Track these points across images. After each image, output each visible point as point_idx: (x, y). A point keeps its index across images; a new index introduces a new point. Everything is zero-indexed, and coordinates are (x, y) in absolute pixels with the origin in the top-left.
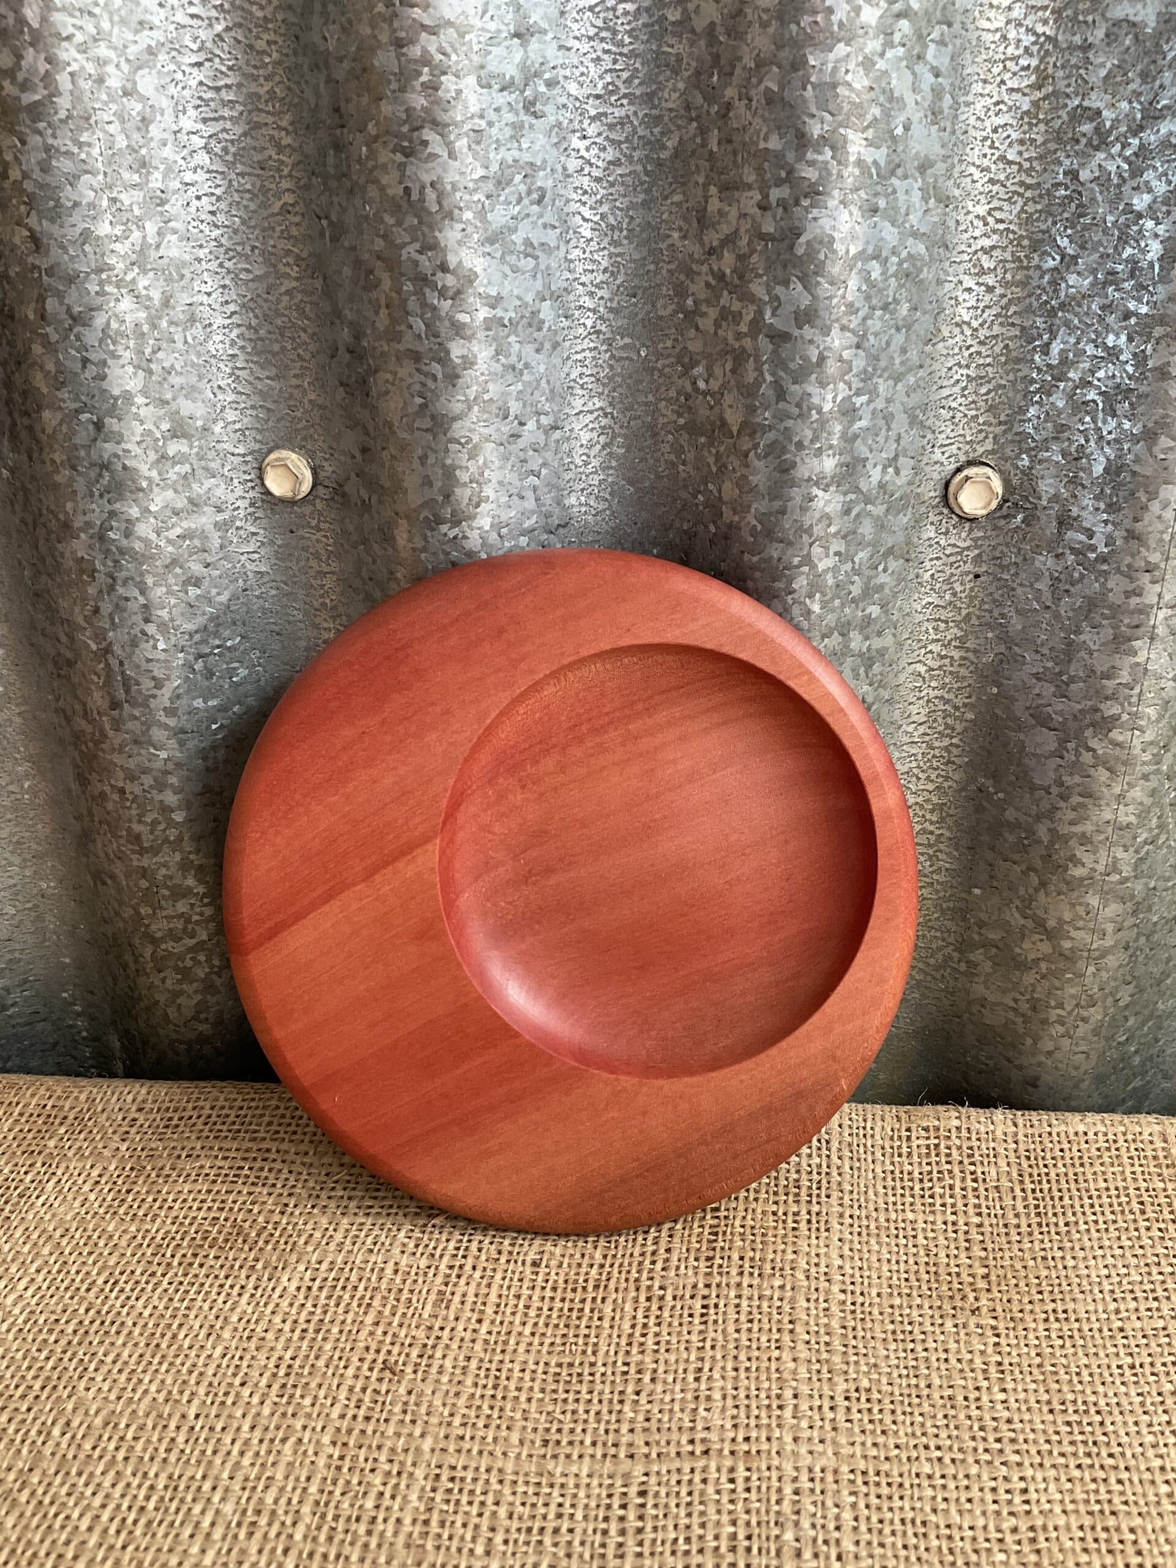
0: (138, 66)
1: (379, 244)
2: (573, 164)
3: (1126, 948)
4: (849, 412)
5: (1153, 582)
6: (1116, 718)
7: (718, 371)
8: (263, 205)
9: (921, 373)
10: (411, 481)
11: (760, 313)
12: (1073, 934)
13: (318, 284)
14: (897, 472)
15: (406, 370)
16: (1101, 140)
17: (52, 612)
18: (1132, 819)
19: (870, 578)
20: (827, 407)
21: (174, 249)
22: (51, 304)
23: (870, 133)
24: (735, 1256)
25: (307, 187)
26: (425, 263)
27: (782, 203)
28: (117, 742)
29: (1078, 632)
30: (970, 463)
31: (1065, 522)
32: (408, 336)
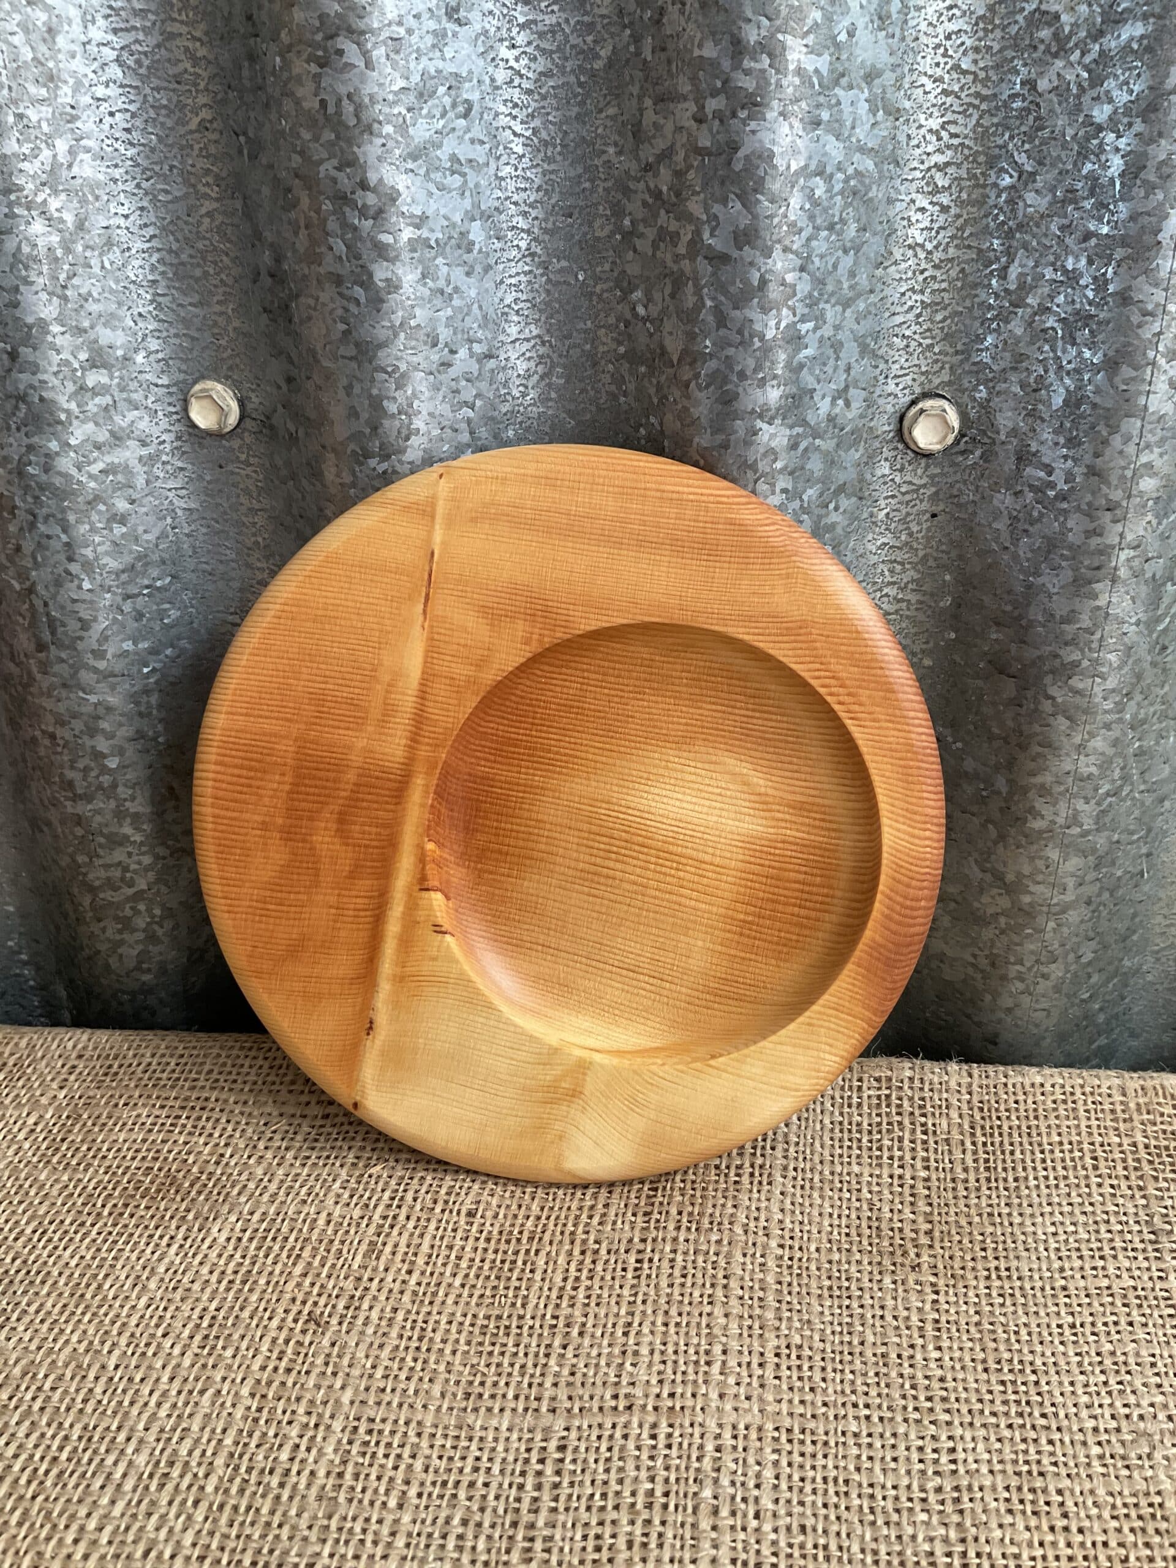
1: (296, 160)
2: (501, 76)
3: (1088, 903)
4: (795, 340)
5: (1115, 521)
6: (1076, 664)
7: (657, 296)
8: (182, 122)
9: (873, 298)
10: (337, 412)
11: (698, 233)
12: (1032, 888)
13: (238, 204)
14: (848, 404)
15: (327, 294)
16: (1060, 47)
18: (1093, 769)
19: (820, 517)
20: (770, 334)
21: (87, 169)
23: (810, 40)
24: (674, 1211)
25: (224, 102)
26: (344, 181)
27: (719, 115)
28: (45, 686)
29: (1037, 574)
30: (926, 395)
31: (1024, 457)
32: (329, 258)
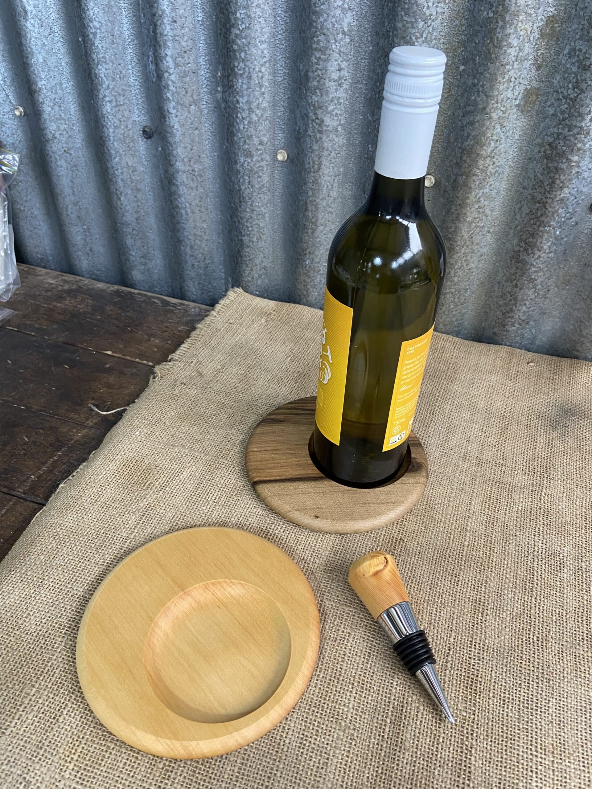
0: (262, 65)
17: (230, 179)
22: (239, 115)
